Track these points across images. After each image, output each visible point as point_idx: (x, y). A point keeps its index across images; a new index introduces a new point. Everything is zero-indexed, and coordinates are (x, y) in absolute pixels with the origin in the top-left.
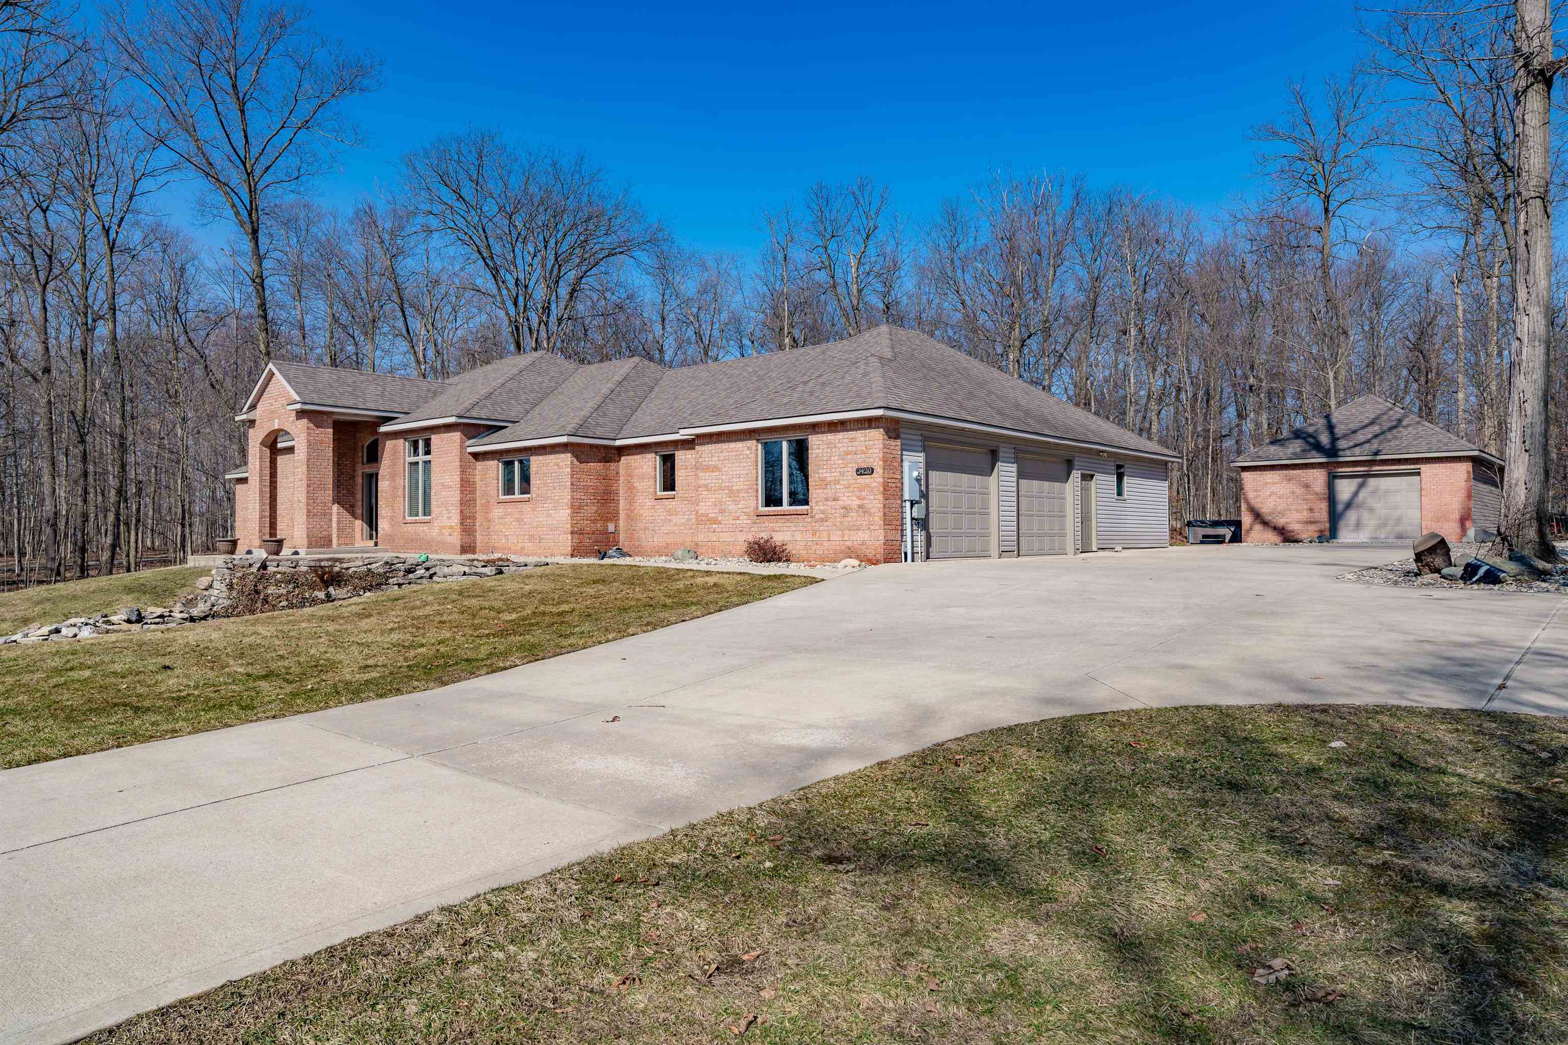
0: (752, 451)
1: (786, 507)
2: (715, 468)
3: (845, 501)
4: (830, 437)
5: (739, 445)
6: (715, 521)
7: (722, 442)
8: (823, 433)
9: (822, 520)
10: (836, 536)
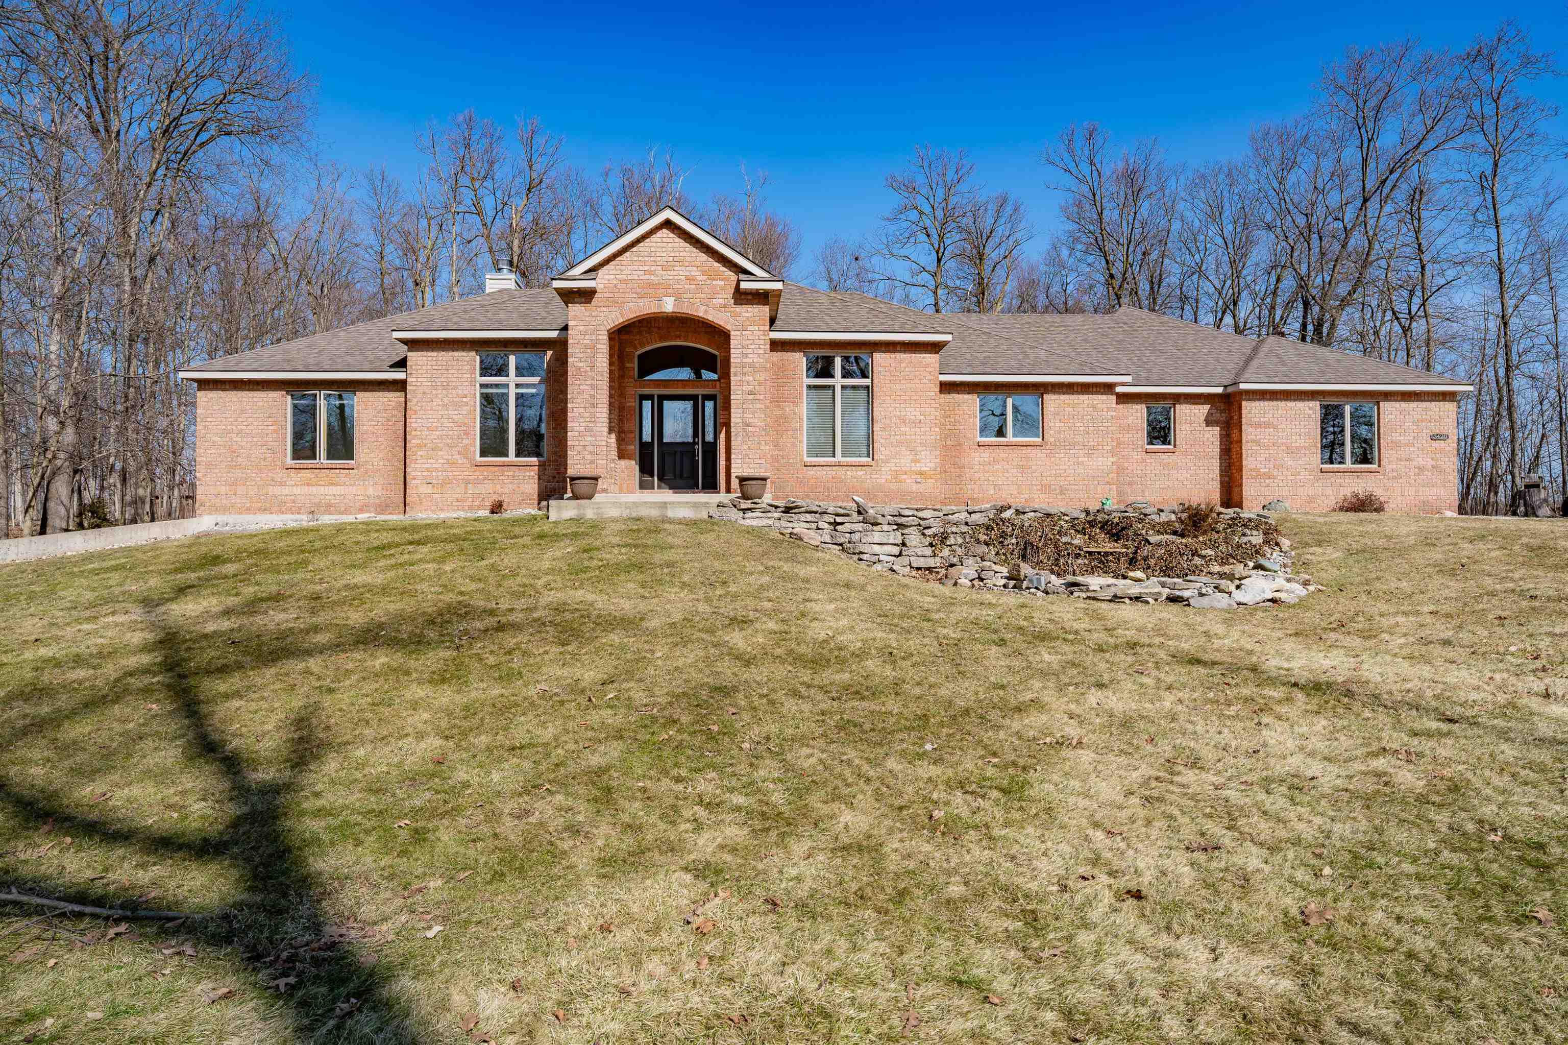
0: (1312, 410)
1: (1348, 464)
2: (1268, 425)
3: (1420, 461)
4: (1404, 405)
5: (1300, 405)
6: (1269, 476)
7: (1277, 400)
8: (1396, 401)
9: (1394, 478)
10: (1410, 492)
